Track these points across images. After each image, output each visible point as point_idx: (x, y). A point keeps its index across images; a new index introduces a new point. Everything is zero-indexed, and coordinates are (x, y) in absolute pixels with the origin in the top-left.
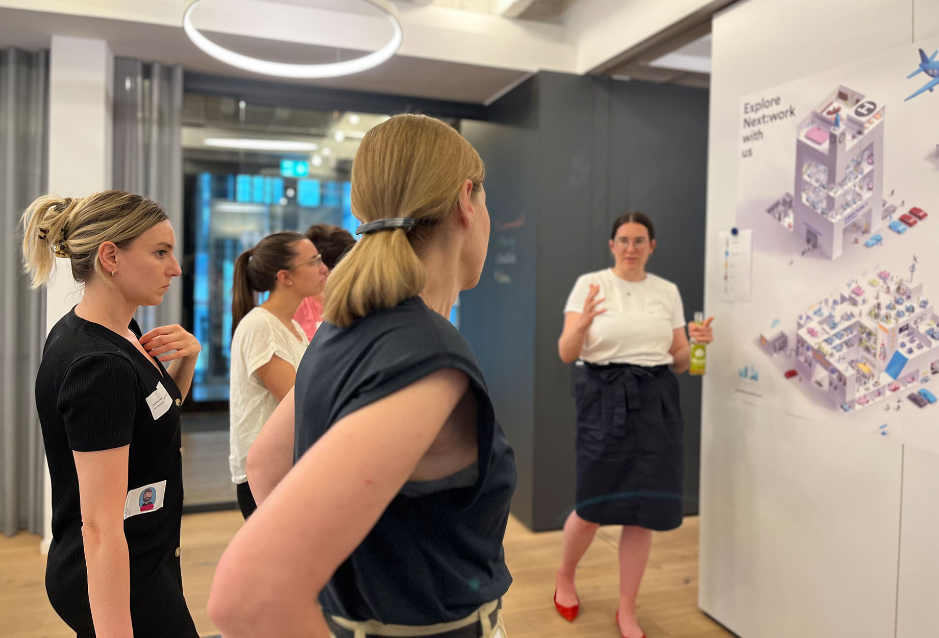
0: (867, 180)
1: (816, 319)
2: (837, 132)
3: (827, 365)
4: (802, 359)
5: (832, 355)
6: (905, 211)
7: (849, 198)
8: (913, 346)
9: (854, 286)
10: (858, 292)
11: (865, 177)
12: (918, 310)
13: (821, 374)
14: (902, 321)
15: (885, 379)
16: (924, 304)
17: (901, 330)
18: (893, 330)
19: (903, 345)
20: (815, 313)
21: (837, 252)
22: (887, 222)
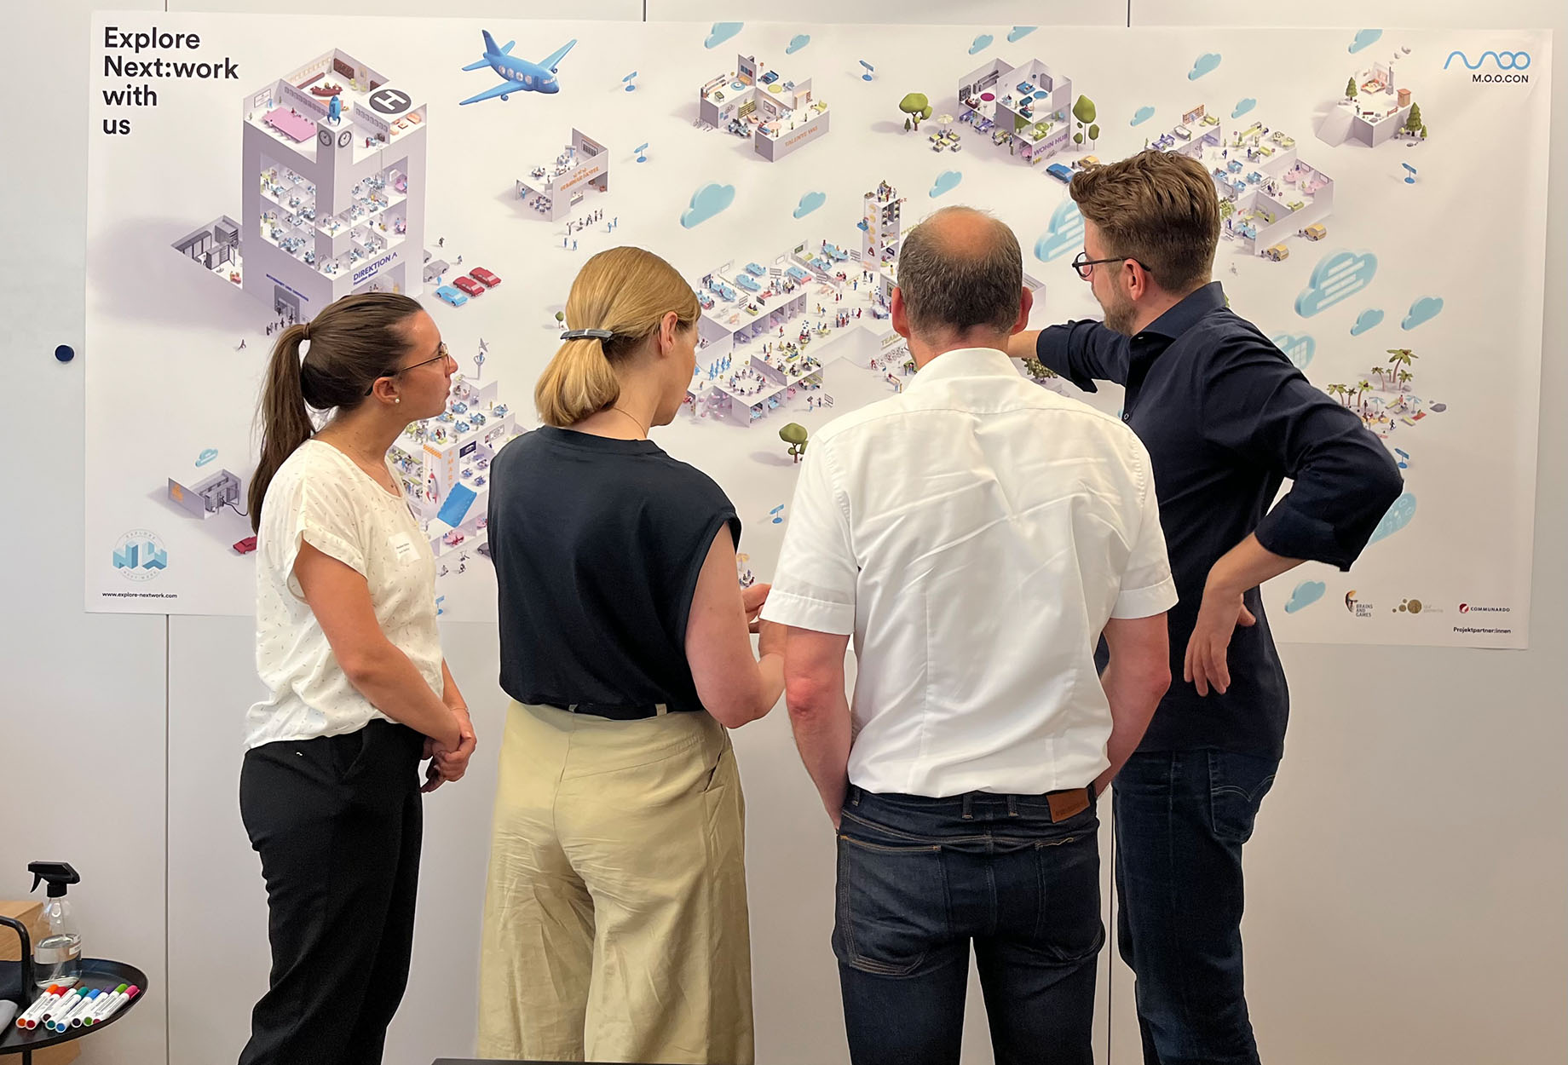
0: (394, 218)
2: (336, 128)
6: (464, 271)
7: (361, 241)
11: (391, 211)
12: (491, 421)
14: (465, 439)
15: (438, 528)
16: (501, 411)
17: (463, 453)
18: (450, 452)
19: (467, 474)
22: (432, 287)
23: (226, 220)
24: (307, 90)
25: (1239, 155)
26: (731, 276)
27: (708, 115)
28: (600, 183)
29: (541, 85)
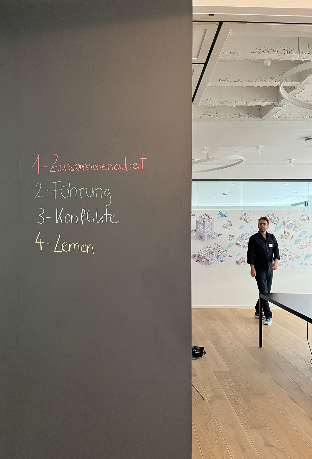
0: (211, 229)
1: (203, 251)
2: (205, 220)
3: (205, 258)
4: (200, 258)
5: (206, 256)
6: (218, 234)
7: (208, 231)
8: (220, 253)
9: (210, 245)
10: (211, 246)
11: (210, 228)
12: (221, 248)
13: (204, 260)
14: (218, 250)
15: (216, 259)
16: (222, 247)
17: (218, 251)
18: (217, 251)
19: (219, 254)
20: (202, 250)
21: (206, 240)
22: (215, 235)
23: (195, 229)
24: (202, 217)
25: (293, 222)
26: (244, 234)
27: (241, 219)
28: (231, 225)
29: (225, 216)
